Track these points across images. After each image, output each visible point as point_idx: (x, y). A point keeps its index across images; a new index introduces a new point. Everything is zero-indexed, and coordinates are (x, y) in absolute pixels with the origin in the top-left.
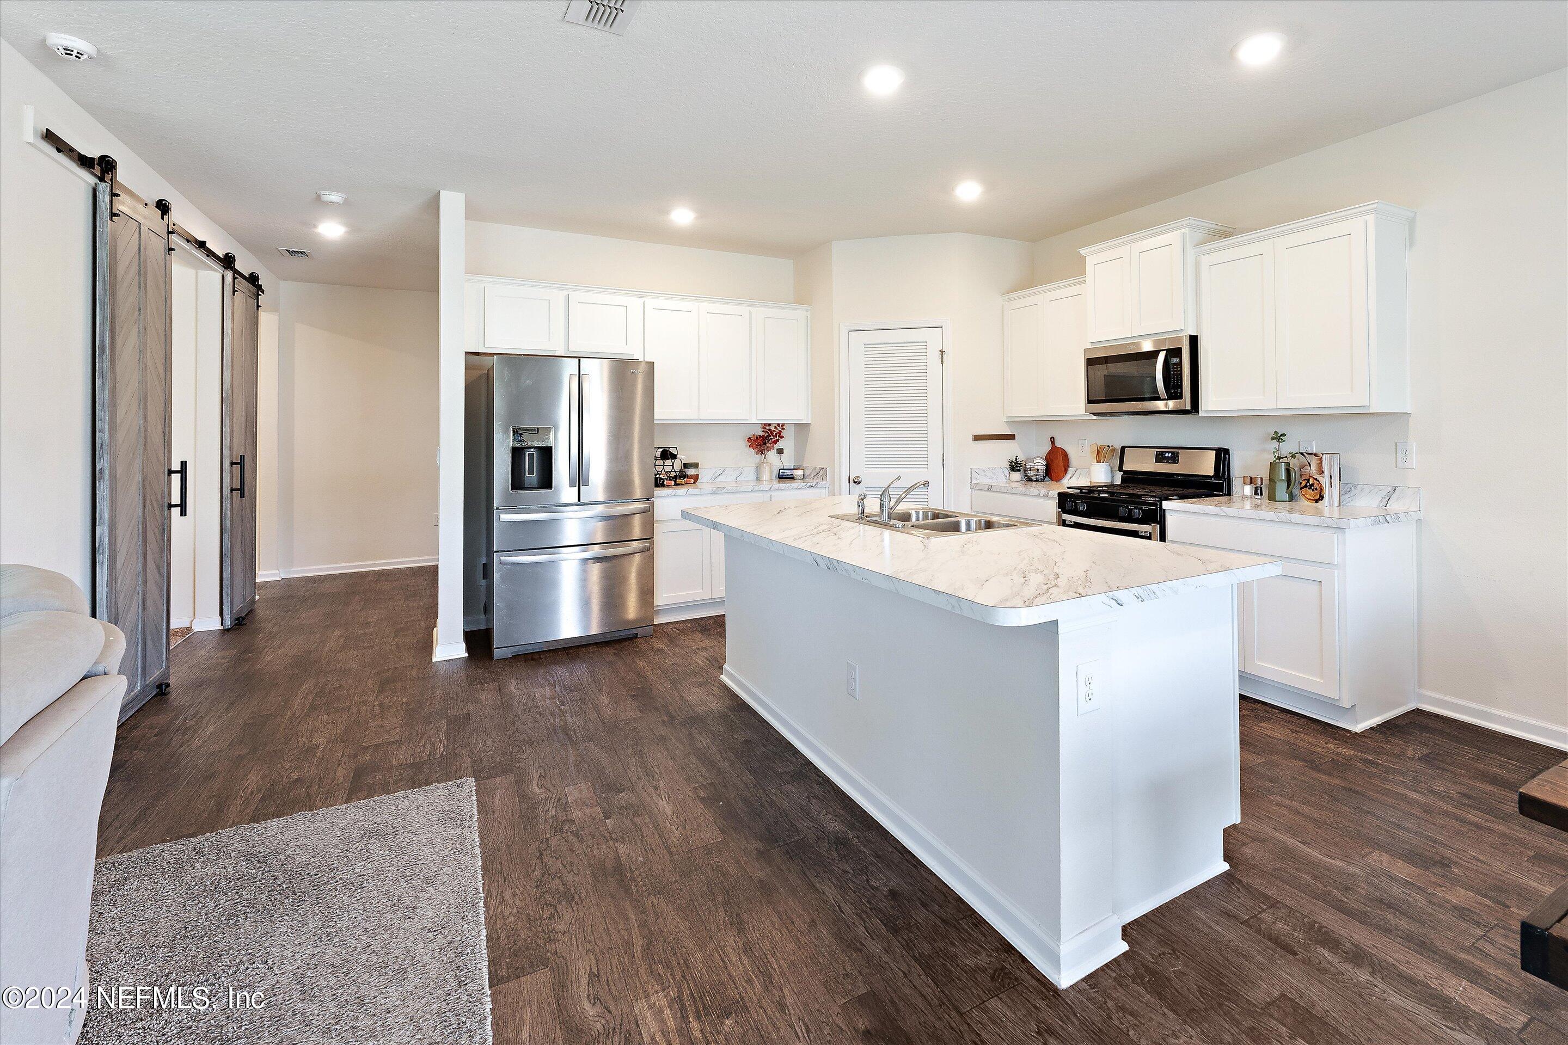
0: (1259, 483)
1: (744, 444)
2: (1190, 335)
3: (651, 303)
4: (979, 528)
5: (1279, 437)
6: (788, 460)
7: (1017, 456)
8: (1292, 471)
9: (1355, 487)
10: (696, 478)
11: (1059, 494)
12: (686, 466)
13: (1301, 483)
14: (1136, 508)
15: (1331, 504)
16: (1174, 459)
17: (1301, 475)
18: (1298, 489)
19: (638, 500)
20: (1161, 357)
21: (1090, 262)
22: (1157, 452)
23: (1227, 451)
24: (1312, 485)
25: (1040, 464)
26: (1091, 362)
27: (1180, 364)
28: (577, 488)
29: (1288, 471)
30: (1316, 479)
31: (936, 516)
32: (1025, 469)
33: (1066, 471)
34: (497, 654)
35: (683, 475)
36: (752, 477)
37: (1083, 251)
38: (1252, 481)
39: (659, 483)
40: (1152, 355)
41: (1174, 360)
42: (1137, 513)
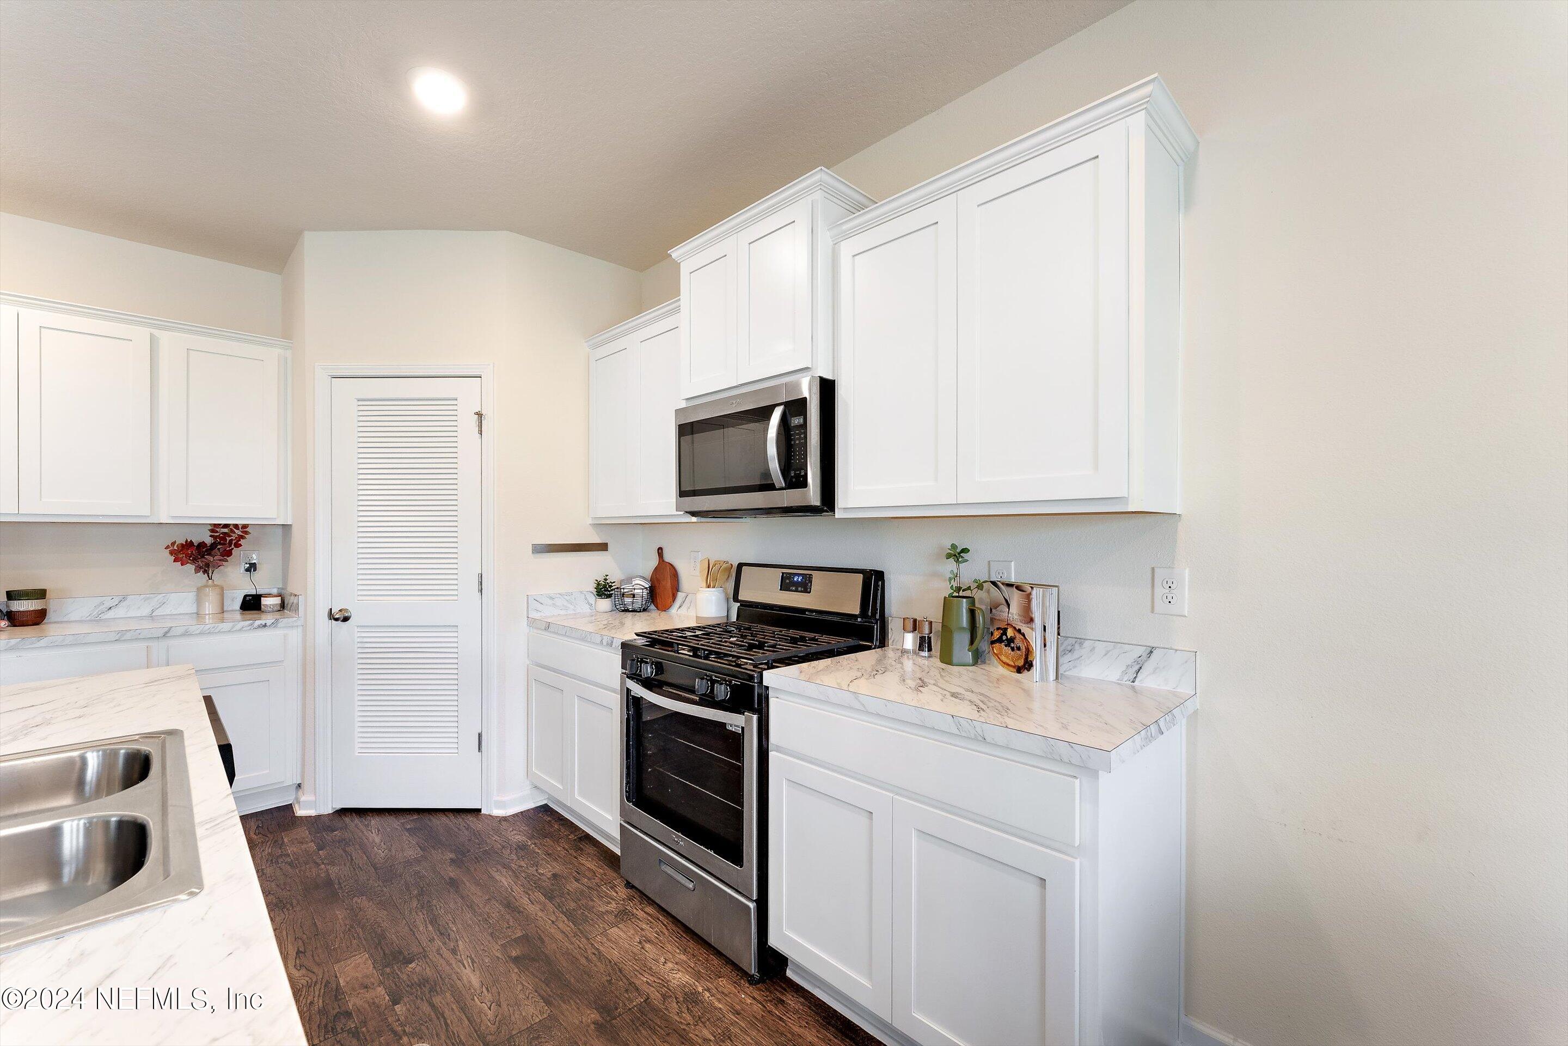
0: (927, 631)
2: (820, 377)
5: (958, 554)
6: (257, 582)
7: (607, 576)
8: (978, 613)
9: (1081, 644)
13: (992, 634)
14: (723, 681)
15: (1044, 678)
16: (805, 586)
17: (992, 620)
18: (986, 643)
20: (779, 413)
21: (684, 268)
22: (783, 573)
23: (880, 575)
24: (1011, 640)
25: (640, 586)
26: (686, 430)
27: (804, 426)
29: (972, 613)
30: (1019, 631)
32: (618, 594)
33: (674, 597)
37: (675, 252)
38: (915, 626)
40: (764, 413)
41: (796, 421)
42: (722, 692)
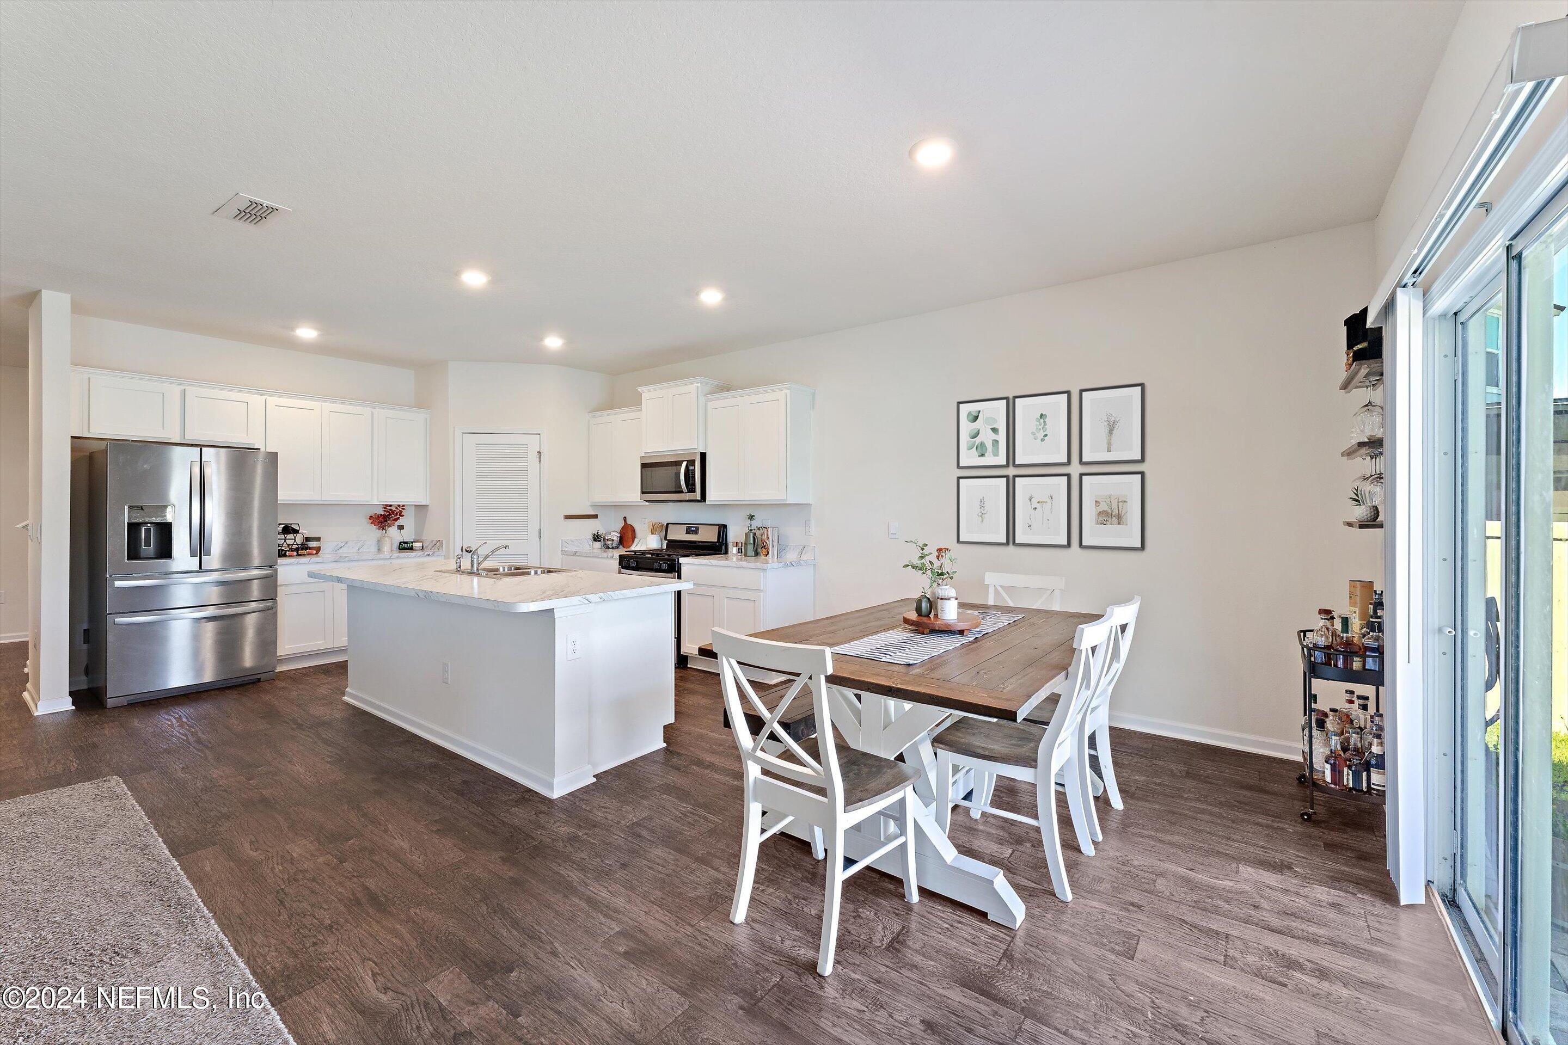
0: (741, 546)
1: (365, 522)
2: (701, 452)
3: (272, 400)
4: (543, 572)
5: (751, 517)
6: (407, 535)
7: (598, 531)
8: (756, 538)
9: (785, 547)
10: (318, 549)
11: (620, 556)
12: (308, 539)
13: (759, 545)
14: (664, 563)
15: (773, 557)
16: (696, 531)
17: (760, 540)
18: (758, 549)
19: (257, 568)
20: (684, 464)
21: (644, 397)
22: (687, 527)
23: (725, 526)
24: (764, 546)
25: (615, 536)
26: (644, 466)
27: (694, 470)
28: (198, 558)
29: (754, 538)
30: (766, 543)
31: (517, 569)
32: (604, 539)
33: (633, 541)
34: (110, 703)
35: (304, 547)
36: (374, 548)
37: (640, 389)
38: (737, 545)
39: (282, 554)
40: (678, 463)
41: (691, 468)
42: (664, 566)
